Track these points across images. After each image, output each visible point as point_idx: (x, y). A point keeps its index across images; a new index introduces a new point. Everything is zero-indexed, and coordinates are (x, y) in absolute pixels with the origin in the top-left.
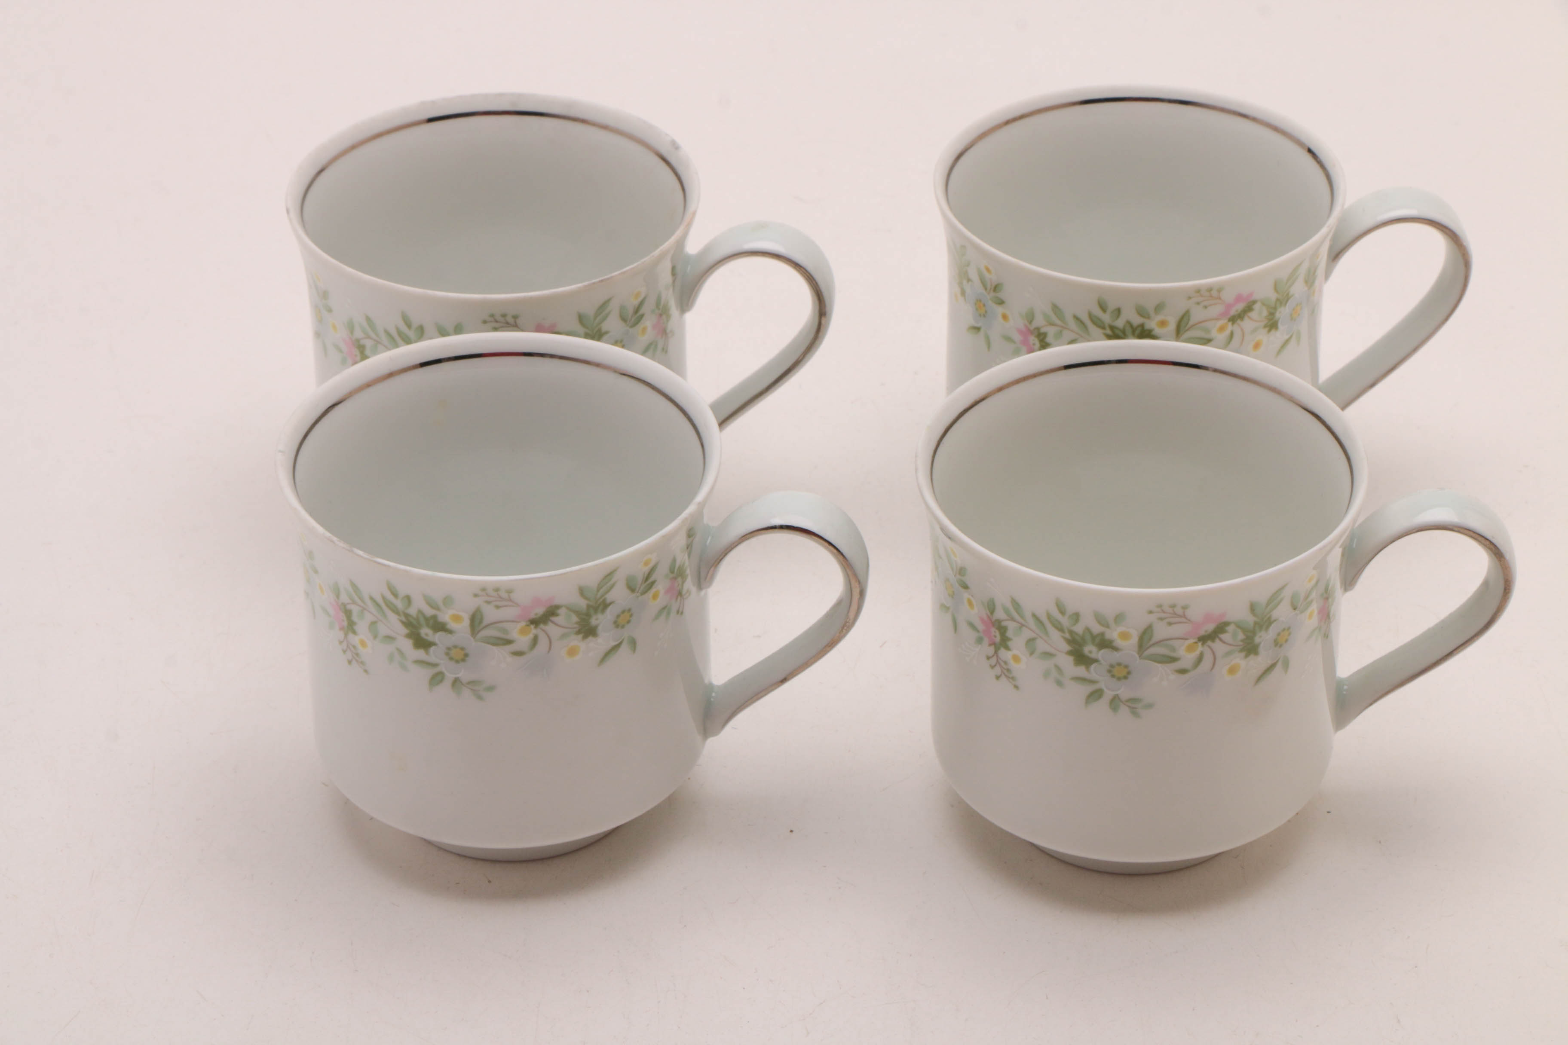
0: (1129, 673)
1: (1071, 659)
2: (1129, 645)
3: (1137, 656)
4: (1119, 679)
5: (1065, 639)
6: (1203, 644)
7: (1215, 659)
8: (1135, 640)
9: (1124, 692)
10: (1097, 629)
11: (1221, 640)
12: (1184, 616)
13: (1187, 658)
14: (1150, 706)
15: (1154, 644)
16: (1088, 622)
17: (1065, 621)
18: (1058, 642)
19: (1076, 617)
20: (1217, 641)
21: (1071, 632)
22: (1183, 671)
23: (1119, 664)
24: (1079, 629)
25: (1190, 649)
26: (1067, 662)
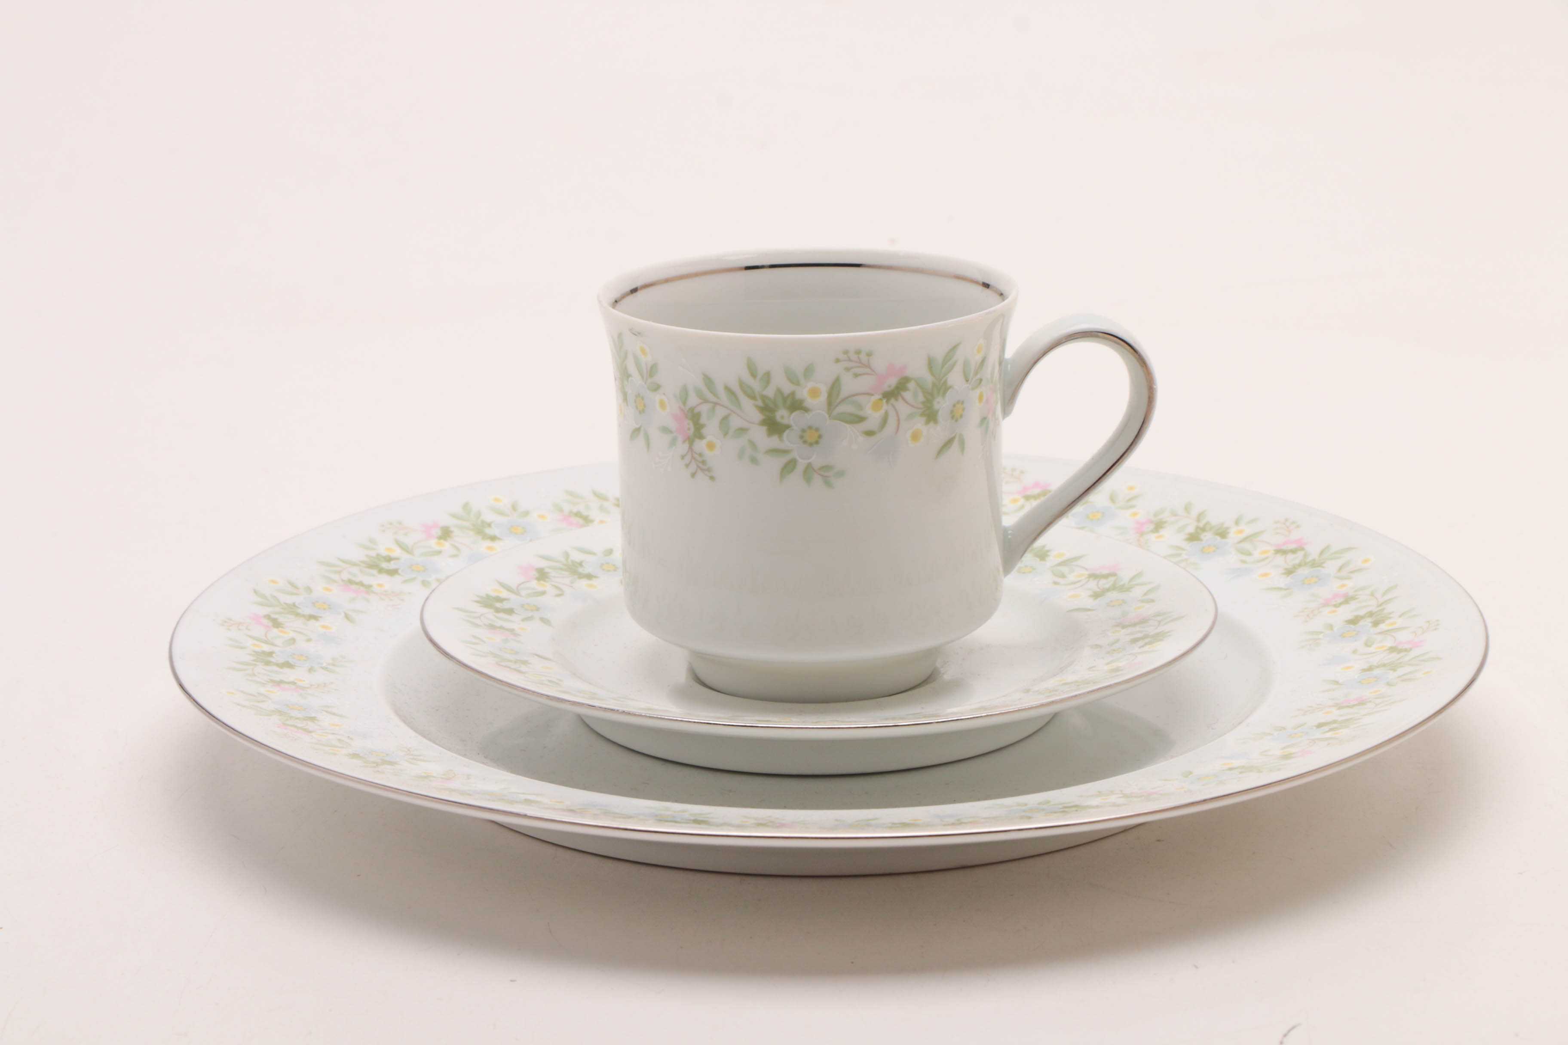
0: (820, 437)
1: (764, 429)
2: (817, 403)
3: (827, 416)
4: (811, 445)
5: (757, 407)
6: (887, 402)
7: (899, 420)
8: (824, 397)
9: (817, 460)
10: (787, 388)
11: (903, 399)
12: (869, 366)
13: (874, 417)
14: (841, 474)
15: (843, 400)
16: (780, 381)
17: (756, 385)
18: (751, 412)
19: (767, 378)
20: (900, 399)
21: (764, 398)
22: (870, 433)
23: (810, 428)
24: (770, 392)
25: (876, 407)
26: (759, 434)
